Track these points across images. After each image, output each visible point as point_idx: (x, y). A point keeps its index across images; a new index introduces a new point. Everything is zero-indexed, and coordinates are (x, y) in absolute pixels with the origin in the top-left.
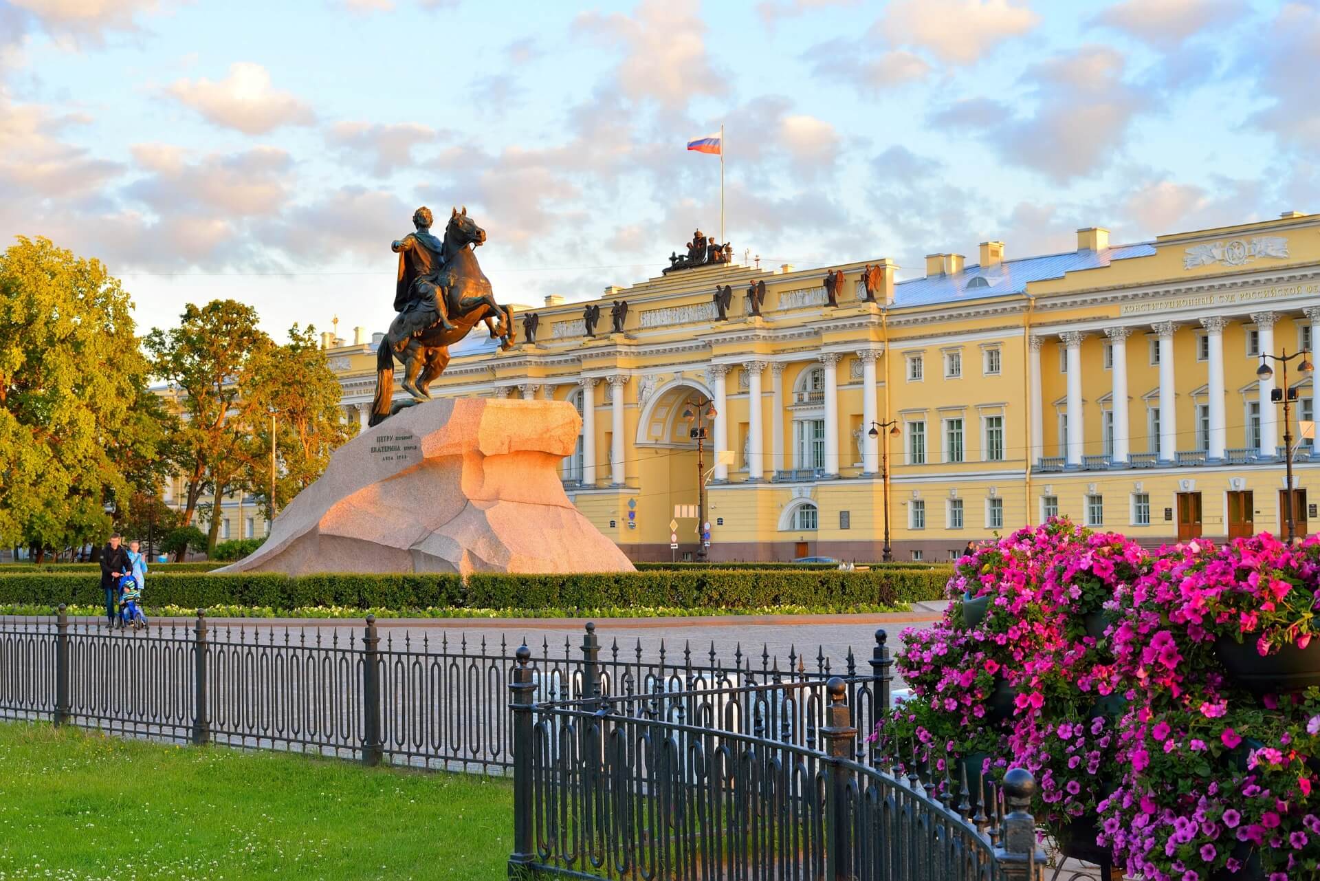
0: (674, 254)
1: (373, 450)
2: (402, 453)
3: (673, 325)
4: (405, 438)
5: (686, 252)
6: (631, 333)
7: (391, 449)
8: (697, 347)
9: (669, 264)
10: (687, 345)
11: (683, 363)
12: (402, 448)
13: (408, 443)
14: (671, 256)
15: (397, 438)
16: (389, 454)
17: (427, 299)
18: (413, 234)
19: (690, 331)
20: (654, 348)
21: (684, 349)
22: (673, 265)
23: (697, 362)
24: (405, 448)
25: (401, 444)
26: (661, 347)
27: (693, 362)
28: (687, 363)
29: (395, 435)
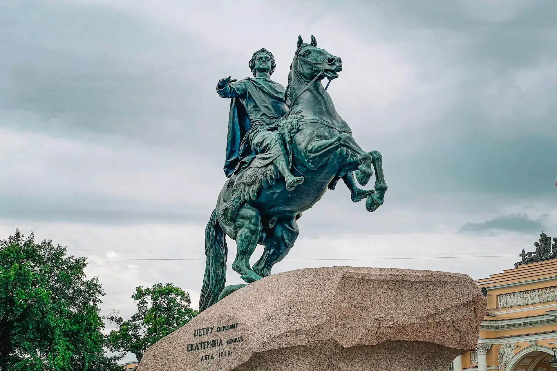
0: (523, 251)
1: (191, 348)
2: (225, 348)
3: (527, 305)
4: (229, 328)
5: (534, 249)
6: (490, 312)
7: (212, 344)
8: (548, 321)
9: (520, 259)
10: (539, 319)
11: (537, 334)
12: (225, 342)
13: (233, 334)
14: (521, 253)
15: (220, 330)
16: (209, 351)
17: (263, 151)
18: (248, 79)
19: (540, 309)
20: (511, 323)
21: (536, 323)
22: (524, 260)
23: (548, 333)
24: (229, 342)
25: (224, 336)
26: (517, 322)
27: (545, 333)
28: (540, 334)
29: (216, 325)
